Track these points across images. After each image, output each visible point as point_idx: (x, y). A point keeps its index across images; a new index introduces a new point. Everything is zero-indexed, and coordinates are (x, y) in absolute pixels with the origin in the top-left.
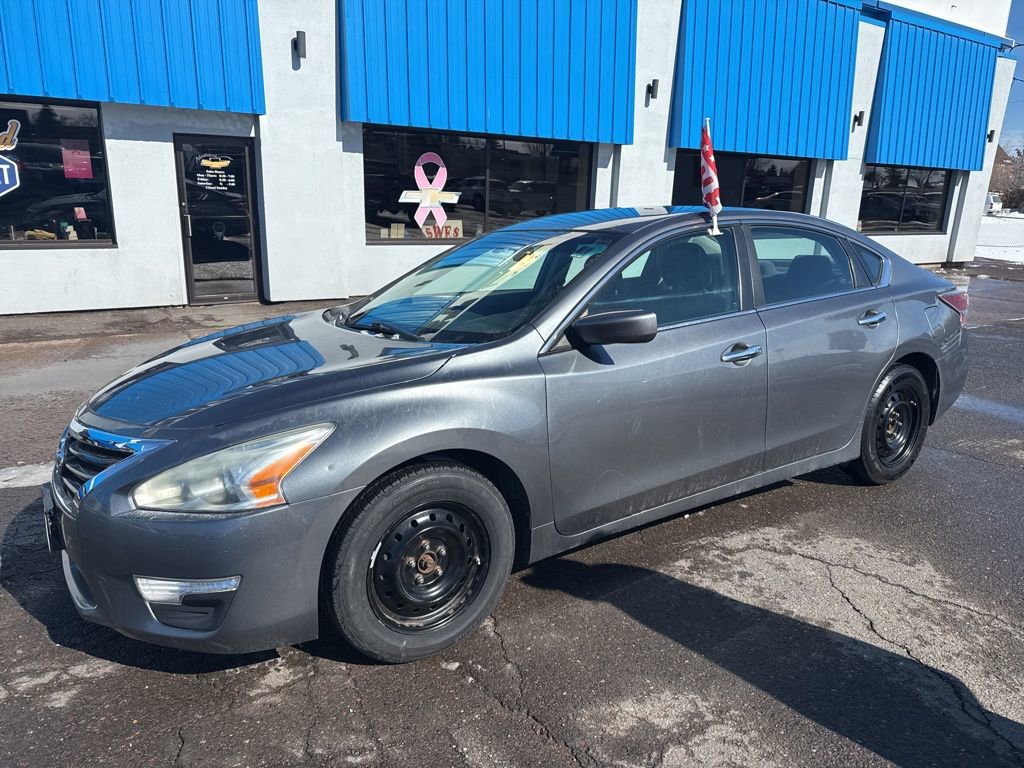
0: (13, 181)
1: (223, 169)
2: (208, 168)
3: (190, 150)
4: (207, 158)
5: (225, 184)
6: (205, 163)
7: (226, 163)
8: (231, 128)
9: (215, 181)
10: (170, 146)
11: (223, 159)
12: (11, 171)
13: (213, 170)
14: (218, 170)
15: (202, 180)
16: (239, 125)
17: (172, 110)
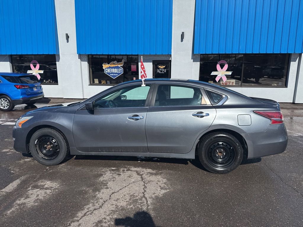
0: (122, 72)
1: (163, 68)
2: (160, 68)
3: (156, 64)
4: (160, 66)
5: (164, 72)
6: (159, 67)
7: (164, 67)
8: (165, 58)
9: (161, 71)
10: (152, 63)
11: (164, 66)
12: (122, 70)
13: (161, 68)
14: (162, 68)
15: (158, 71)
16: (167, 57)
17: (150, 55)
